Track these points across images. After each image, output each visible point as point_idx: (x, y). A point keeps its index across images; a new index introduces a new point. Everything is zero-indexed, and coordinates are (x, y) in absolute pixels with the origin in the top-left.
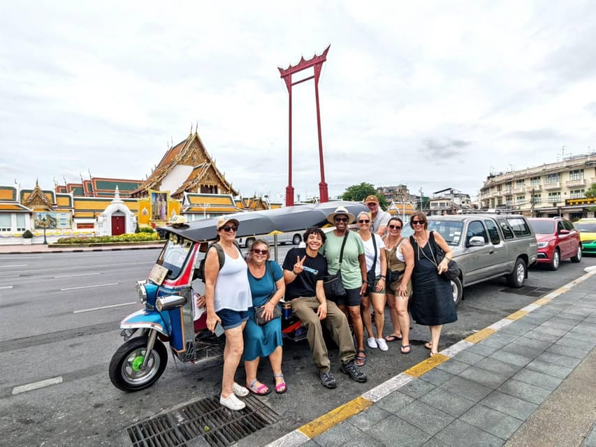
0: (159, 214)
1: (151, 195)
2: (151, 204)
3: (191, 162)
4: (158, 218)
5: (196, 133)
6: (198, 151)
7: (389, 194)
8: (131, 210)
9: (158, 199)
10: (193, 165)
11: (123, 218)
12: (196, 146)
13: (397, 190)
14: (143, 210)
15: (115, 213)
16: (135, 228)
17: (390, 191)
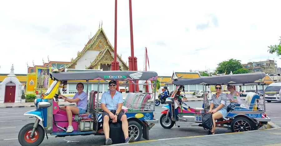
0: (42, 84)
1: (37, 71)
2: (37, 77)
3: (98, 48)
4: (41, 87)
5: (102, 29)
6: (103, 40)
7: (257, 67)
8: (20, 82)
9: (42, 73)
10: (99, 51)
11: (14, 87)
12: (101, 37)
13: (265, 64)
14: (30, 81)
15: (7, 83)
16: (21, 95)
17: (258, 65)
